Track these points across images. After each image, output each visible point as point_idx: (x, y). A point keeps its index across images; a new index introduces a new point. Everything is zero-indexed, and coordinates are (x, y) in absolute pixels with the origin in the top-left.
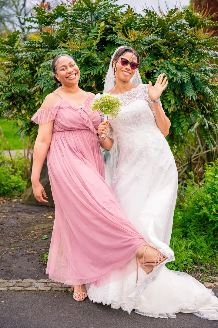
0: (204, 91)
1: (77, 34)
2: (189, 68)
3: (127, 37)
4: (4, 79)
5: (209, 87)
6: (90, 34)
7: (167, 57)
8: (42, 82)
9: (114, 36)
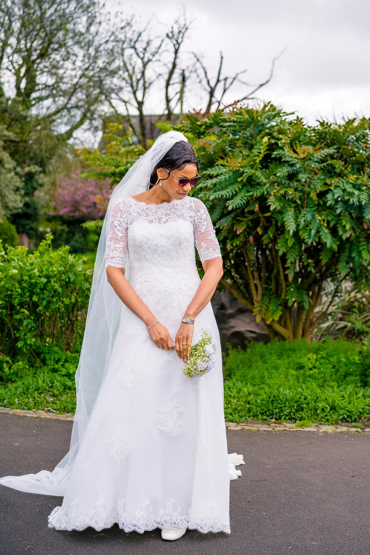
1: (237, 149)
3: (295, 152)
6: (253, 150)
7: (342, 175)
9: (280, 152)
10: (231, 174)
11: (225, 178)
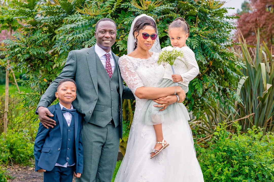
0: (213, 57)
2: (199, 36)
3: (140, 5)
4: (22, 41)
5: (218, 53)
6: (106, 2)
8: (59, 45)
9: (128, 4)
10: (87, 20)
11: (82, 24)
